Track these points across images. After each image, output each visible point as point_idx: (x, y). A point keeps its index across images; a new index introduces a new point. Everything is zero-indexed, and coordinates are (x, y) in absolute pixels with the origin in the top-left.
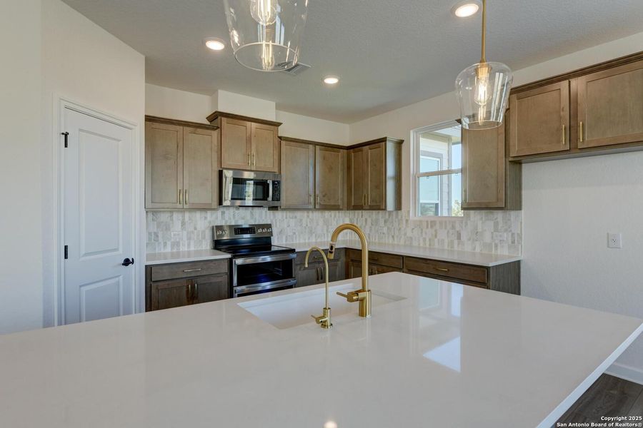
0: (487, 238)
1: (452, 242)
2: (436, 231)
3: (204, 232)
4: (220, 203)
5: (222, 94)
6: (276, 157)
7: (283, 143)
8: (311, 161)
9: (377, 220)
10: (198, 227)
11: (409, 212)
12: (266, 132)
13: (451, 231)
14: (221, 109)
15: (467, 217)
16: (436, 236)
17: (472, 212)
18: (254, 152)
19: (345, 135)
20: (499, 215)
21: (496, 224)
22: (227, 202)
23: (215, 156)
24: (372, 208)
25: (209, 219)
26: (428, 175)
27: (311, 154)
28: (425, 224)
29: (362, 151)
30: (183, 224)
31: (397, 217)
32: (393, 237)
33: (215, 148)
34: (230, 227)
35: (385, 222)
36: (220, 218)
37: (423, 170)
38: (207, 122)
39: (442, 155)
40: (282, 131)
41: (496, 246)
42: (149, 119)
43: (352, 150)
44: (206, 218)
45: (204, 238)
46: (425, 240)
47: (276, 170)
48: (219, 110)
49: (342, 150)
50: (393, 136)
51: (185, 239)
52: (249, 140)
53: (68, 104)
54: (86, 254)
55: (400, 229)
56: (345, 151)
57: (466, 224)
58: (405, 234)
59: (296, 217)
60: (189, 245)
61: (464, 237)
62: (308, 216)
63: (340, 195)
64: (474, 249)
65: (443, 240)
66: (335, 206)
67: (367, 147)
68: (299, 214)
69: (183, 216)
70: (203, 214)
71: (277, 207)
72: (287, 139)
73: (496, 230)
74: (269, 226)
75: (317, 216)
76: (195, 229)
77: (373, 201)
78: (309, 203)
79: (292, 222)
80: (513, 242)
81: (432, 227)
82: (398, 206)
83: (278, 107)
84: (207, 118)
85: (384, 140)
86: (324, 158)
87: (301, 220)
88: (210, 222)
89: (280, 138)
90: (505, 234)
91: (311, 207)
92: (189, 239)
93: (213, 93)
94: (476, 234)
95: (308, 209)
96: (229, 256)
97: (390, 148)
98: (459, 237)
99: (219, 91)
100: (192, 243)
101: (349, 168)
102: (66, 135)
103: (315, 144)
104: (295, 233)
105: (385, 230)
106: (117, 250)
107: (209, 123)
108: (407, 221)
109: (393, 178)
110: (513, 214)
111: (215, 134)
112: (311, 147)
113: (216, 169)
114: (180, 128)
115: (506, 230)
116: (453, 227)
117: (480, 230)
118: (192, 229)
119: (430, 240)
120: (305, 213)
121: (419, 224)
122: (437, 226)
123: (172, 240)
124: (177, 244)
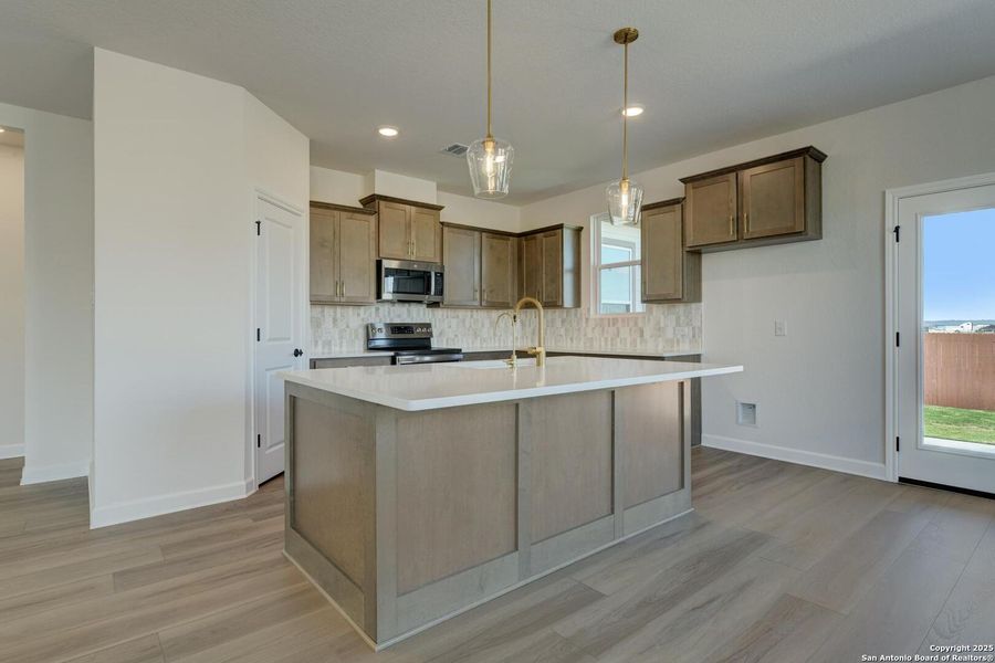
0: (669, 334)
1: (635, 341)
2: (618, 329)
3: (356, 331)
4: (379, 295)
5: (379, 174)
6: (438, 246)
7: (446, 229)
8: (477, 250)
9: (553, 321)
10: (351, 325)
11: (589, 309)
12: (427, 217)
13: (634, 329)
14: (378, 191)
15: (650, 311)
16: (618, 335)
17: (654, 306)
18: (413, 240)
19: (515, 220)
20: (680, 308)
21: (678, 319)
22: (386, 296)
23: (373, 244)
24: (547, 306)
25: (362, 315)
26: (610, 267)
27: (477, 242)
28: (606, 322)
29: (535, 238)
30: (335, 320)
31: (576, 315)
32: (572, 339)
33: (373, 235)
34: (387, 325)
35: (563, 322)
36: (373, 315)
37: (605, 261)
38: (360, 206)
39: (634, 244)
40: (445, 216)
41: (678, 341)
42: (313, 204)
43: (523, 238)
44: (358, 315)
45: (357, 337)
46: (606, 339)
47: (438, 260)
48: (376, 193)
49: (511, 238)
50: (570, 223)
51: (337, 336)
52: (408, 226)
53: (261, 195)
54: (270, 340)
55: (579, 330)
56: (516, 239)
57: (649, 319)
58: (585, 335)
59: (458, 317)
60: (341, 346)
61: (647, 334)
62: (472, 316)
63: (510, 289)
64: (657, 346)
65: (625, 339)
66: (504, 303)
67: (542, 234)
68: (461, 313)
69: (335, 312)
70: (356, 310)
71: (438, 303)
72: (449, 225)
73: (678, 324)
74: (428, 326)
75: (482, 315)
76: (348, 327)
77: (547, 297)
78: (474, 300)
79: (454, 322)
80: (694, 336)
81: (614, 324)
82: (577, 303)
83: (440, 188)
84: (360, 201)
85: (560, 227)
86: (491, 247)
87: (464, 321)
88: (363, 320)
89: (442, 223)
90: (686, 329)
91: (477, 303)
92: (341, 338)
93: (368, 173)
94: (659, 330)
95: (472, 308)
96: (392, 353)
97: (568, 236)
98: (642, 335)
99: (376, 171)
100: (344, 344)
101: (520, 259)
102: (258, 223)
103: (482, 231)
104: (456, 336)
105: (562, 331)
106: (289, 339)
107: (361, 207)
108: (587, 319)
109: (570, 271)
110: (694, 305)
111: (373, 219)
112: (477, 234)
113: (374, 258)
114: (336, 213)
115: (687, 324)
116: (636, 324)
117: (662, 325)
118: (345, 326)
119: (612, 339)
120: (469, 313)
121: (601, 322)
122: (619, 324)
123: (324, 339)
124: (328, 343)
